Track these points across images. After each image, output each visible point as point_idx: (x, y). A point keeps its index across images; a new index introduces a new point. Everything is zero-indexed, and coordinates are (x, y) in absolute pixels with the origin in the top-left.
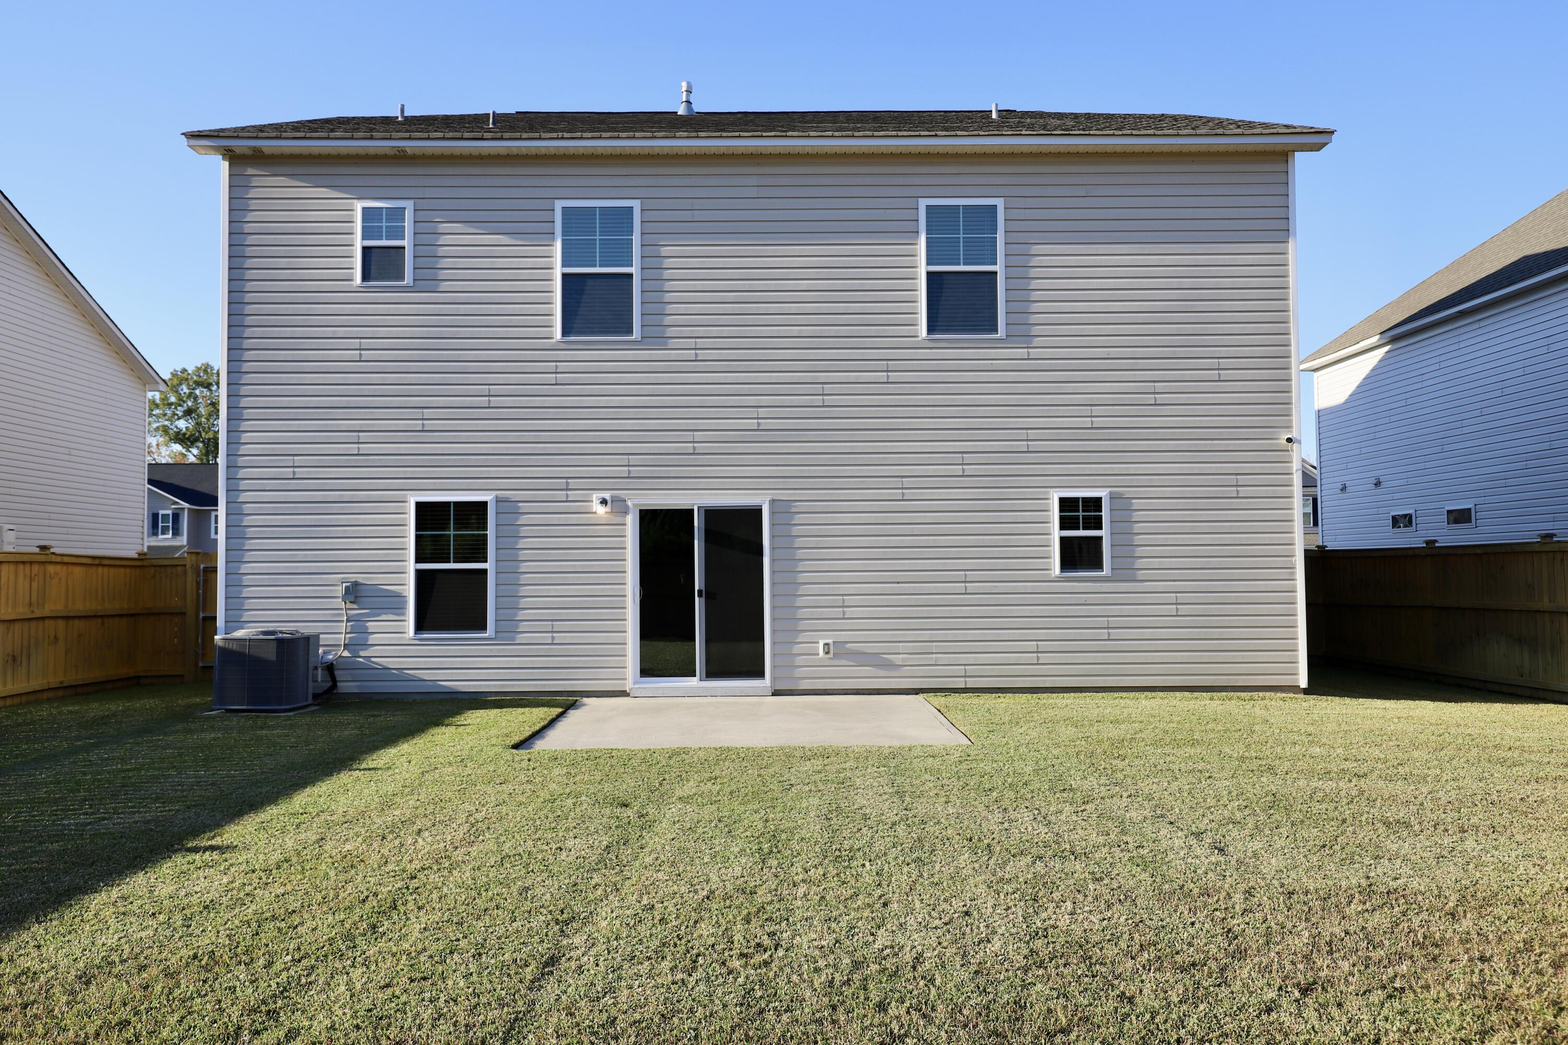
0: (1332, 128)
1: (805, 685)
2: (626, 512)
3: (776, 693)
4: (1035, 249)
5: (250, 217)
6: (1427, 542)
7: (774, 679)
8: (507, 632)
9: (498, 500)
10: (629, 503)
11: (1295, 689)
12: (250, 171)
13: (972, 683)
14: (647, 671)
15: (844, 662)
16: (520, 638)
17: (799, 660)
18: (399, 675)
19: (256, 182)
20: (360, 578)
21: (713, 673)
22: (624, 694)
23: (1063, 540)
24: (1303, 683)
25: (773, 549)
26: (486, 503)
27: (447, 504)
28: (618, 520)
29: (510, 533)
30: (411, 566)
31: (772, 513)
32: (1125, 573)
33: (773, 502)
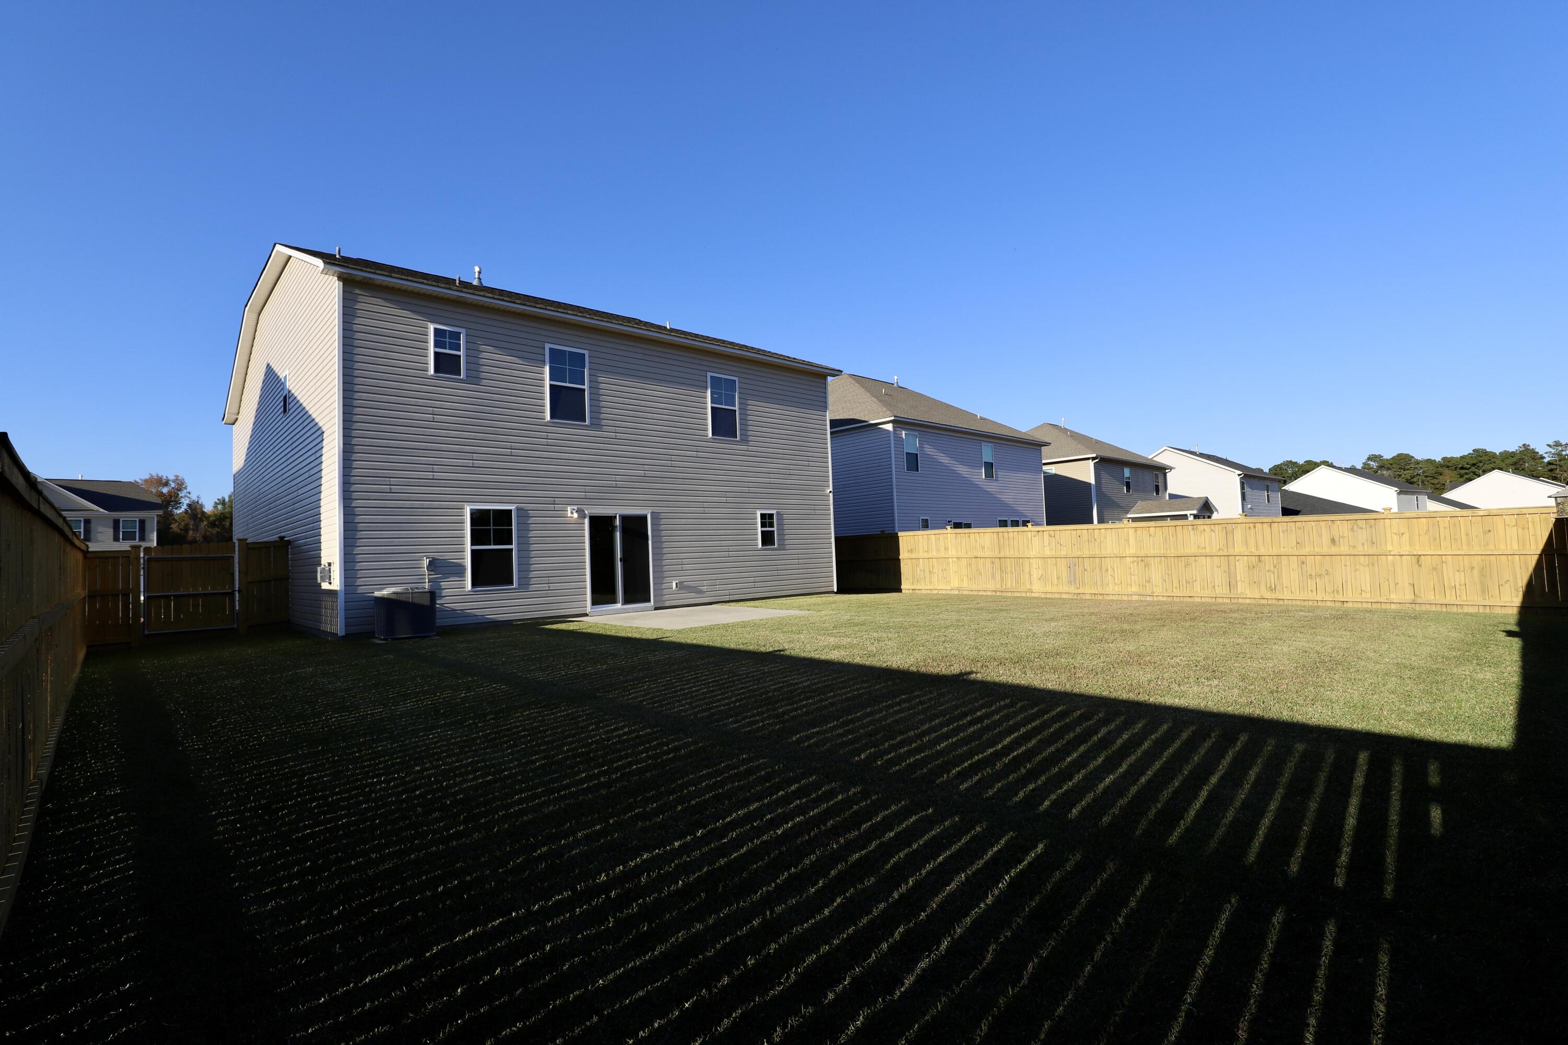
0: (842, 370)
1: (667, 604)
2: (585, 518)
3: (656, 609)
4: (750, 402)
5: (357, 321)
6: (882, 532)
7: (655, 602)
8: (525, 584)
9: (518, 509)
10: (586, 512)
11: (833, 592)
12: (357, 291)
13: (732, 598)
14: (594, 603)
15: (683, 592)
16: (532, 587)
17: (665, 592)
18: (462, 614)
19: (361, 299)
20: (436, 555)
21: (627, 601)
22: (586, 615)
23: (762, 532)
24: (835, 590)
25: (653, 536)
26: (511, 511)
27: (489, 510)
28: (581, 521)
29: (524, 528)
30: (468, 547)
31: (652, 518)
32: (782, 547)
33: (652, 513)
